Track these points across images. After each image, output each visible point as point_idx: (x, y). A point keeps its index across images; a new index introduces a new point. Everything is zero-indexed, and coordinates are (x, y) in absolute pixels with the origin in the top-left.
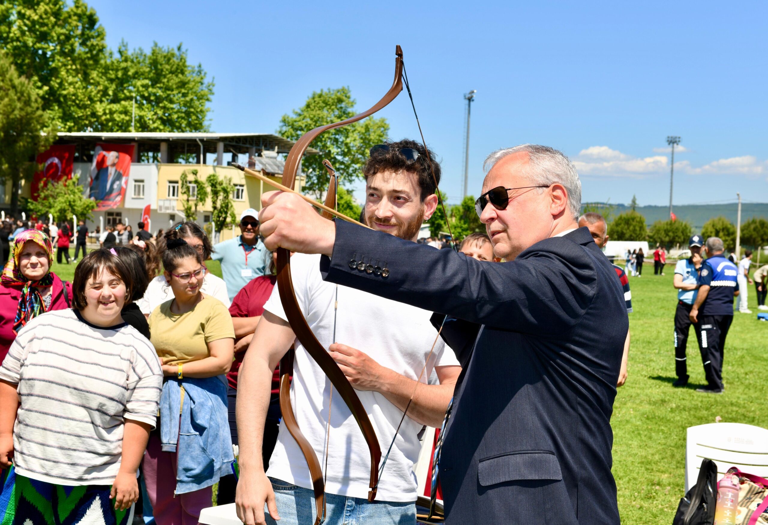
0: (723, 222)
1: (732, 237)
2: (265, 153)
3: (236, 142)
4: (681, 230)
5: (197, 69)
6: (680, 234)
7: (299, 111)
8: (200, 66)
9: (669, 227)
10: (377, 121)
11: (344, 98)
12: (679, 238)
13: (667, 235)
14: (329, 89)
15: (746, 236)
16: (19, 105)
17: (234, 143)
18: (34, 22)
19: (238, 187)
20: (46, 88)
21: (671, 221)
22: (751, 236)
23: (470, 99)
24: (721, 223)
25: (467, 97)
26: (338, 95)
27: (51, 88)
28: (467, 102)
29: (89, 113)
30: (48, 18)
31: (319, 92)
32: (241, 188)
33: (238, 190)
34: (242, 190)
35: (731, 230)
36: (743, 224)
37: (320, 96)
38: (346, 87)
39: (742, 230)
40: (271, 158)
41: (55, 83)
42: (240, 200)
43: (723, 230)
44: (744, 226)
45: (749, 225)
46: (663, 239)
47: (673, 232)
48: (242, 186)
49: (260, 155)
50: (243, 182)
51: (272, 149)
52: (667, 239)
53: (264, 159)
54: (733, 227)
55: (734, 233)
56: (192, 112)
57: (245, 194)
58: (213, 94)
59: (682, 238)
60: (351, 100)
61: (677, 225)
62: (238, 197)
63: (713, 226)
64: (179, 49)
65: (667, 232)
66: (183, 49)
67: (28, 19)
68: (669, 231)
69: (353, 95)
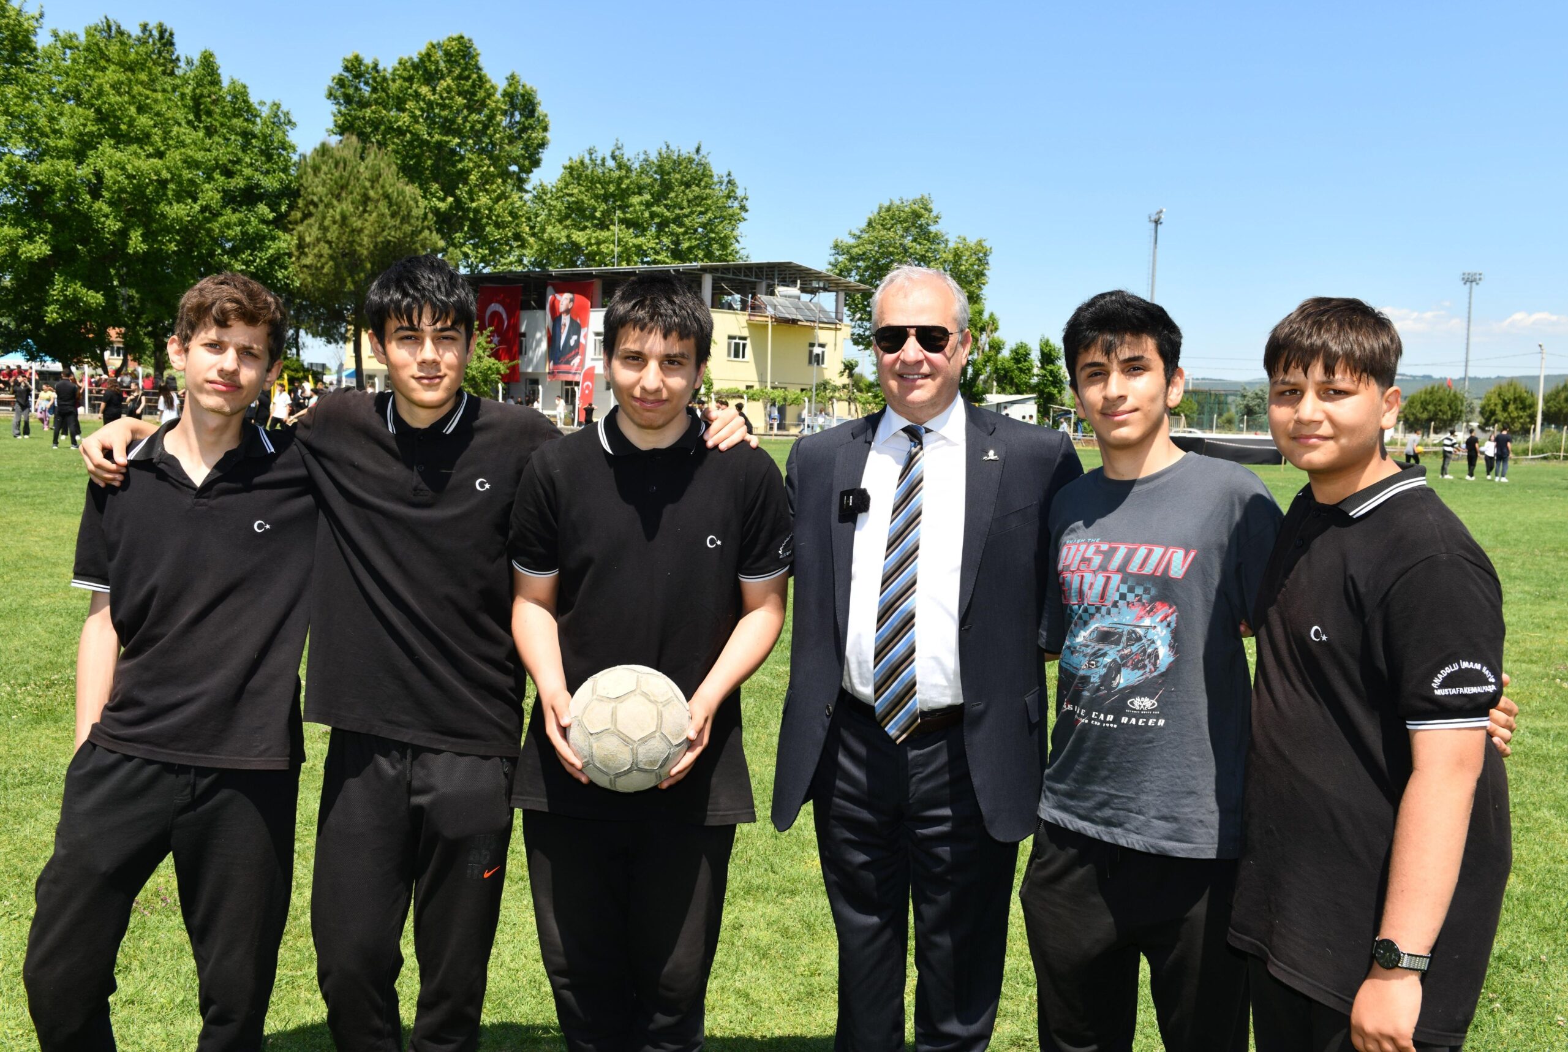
0: (1515, 389)
1: (1529, 412)
2: (781, 290)
3: (734, 273)
4: (1447, 401)
5: (726, 180)
6: (1445, 407)
7: (858, 233)
8: (729, 175)
9: (1428, 397)
10: (972, 245)
11: (923, 211)
12: (1444, 413)
13: (1425, 409)
14: (901, 199)
15: (1553, 409)
16: (391, 222)
17: (730, 276)
18: (430, 104)
19: (737, 341)
20: (450, 199)
21: (1433, 388)
22: (1560, 410)
23: (1157, 222)
24: (1512, 391)
25: (1153, 218)
26: (916, 207)
27: (458, 200)
28: (1153, 225)
29: (510, 234)
30: (452, 99)
31: (886, 204)
32: (742, 342)
33: (737, 345)
34: (744, 345)
35: (1528, 402)
36: (1549, 391)
37: (888, 209)
38: (926, 197)
39: (1546, 401)
40: (790, 297)
41: (462, 191)
42: (741, 359)
43: (1515, 400)
44: (1550, 395)
45: (1557, 393)
46: (1419, 415)
47: (1435, 405)
48: (744, 338)
49: (772, 293)
50: (745, 333)
51: (794, 283)
52: (1425, 416)
53: (776, 300)
54: (1532, 395)
55: (1533, 405)
56: (714, 239)
57: (749, 350)
58: (747, 211)
59: (1449, 413)
60: (934, 214)
61: (1441, 393)
62: (736, 355)
63: (1499, 395)
64: (698, 151)
65: (1424, 405)
66: (703, 152)
67: (424, 100)
68: (1428, 404)
69: (936, 208)
